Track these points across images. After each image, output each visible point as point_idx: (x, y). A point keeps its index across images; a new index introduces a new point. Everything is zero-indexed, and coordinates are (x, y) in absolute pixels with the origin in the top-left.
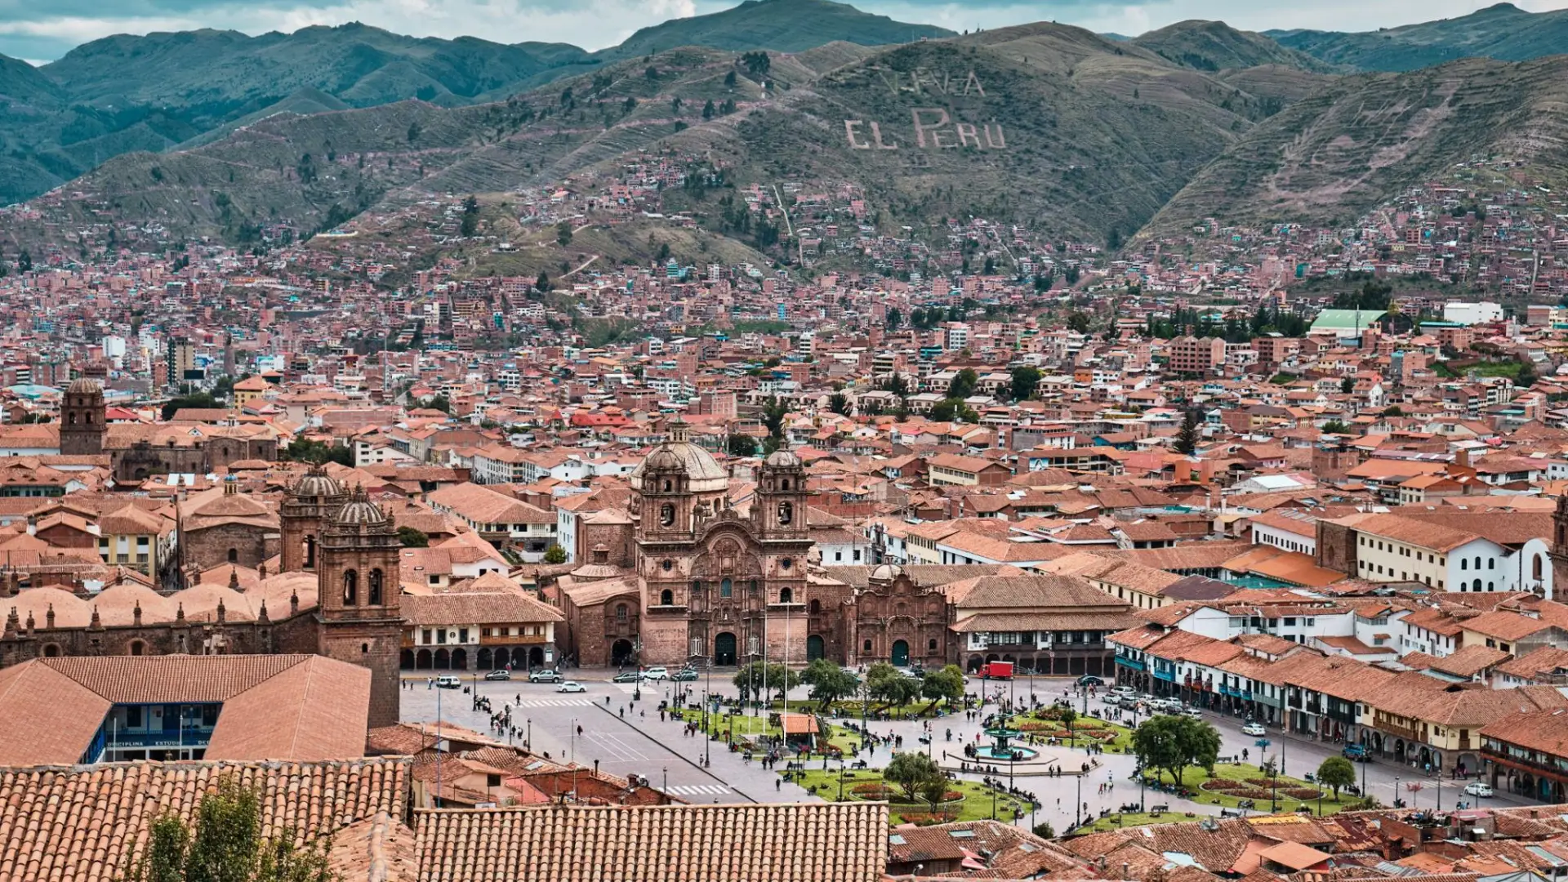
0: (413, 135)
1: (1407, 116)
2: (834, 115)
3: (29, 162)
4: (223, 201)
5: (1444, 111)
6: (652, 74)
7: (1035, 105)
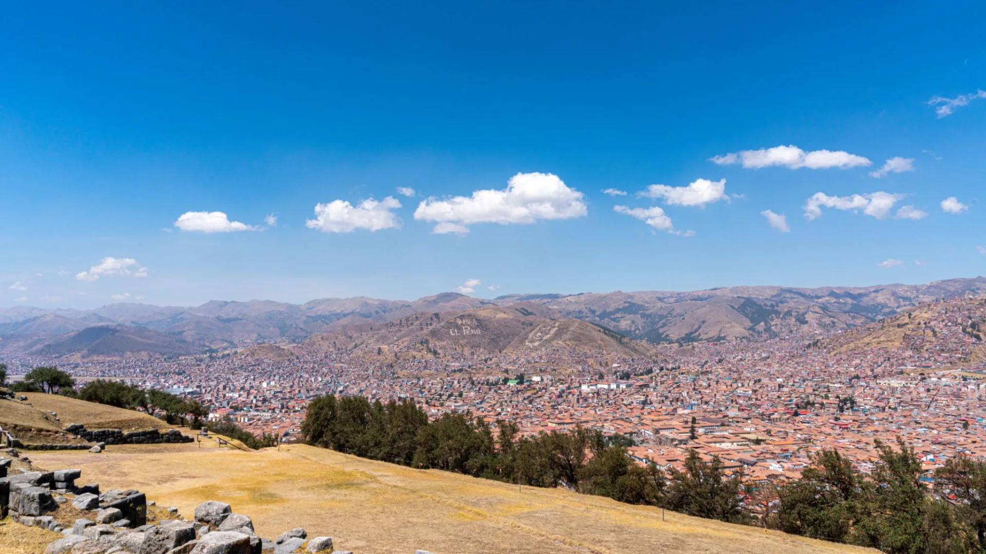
0: (371, 329)
1: (550, 329)
2: (449, 328)
3: (298, 330)
4: (335, 343)
5: (556, 329)
6: (417, 317)
7: (486, 326)
